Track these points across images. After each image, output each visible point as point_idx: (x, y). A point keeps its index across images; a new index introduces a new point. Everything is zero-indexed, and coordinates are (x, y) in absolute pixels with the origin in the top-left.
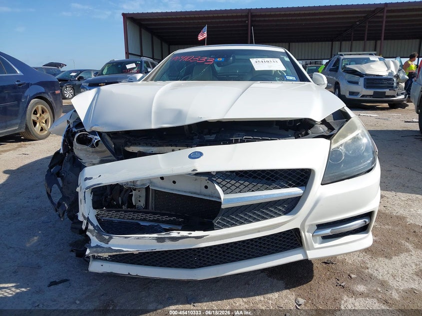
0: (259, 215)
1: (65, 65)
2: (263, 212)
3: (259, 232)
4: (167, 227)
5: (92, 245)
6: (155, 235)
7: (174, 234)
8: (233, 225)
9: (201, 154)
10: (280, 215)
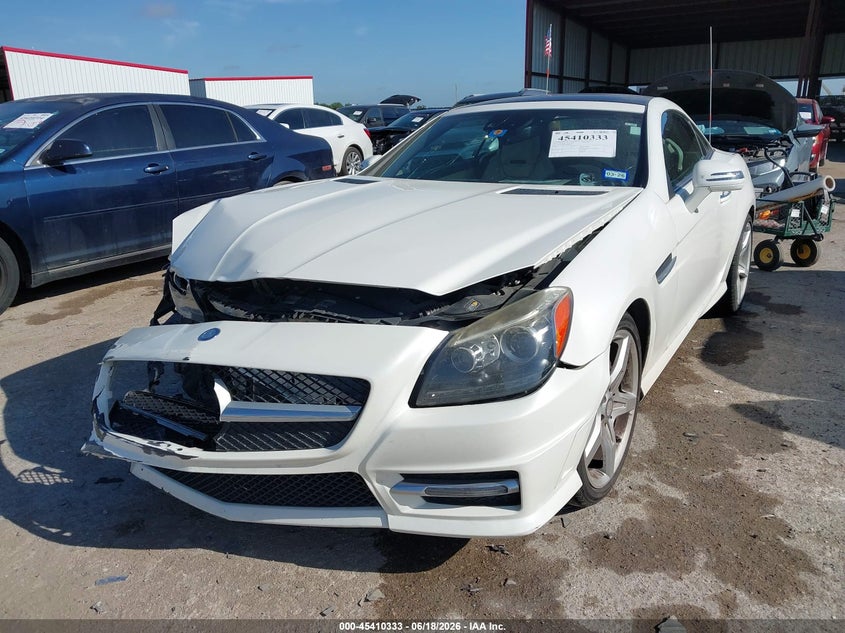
0: (282, 441)
1: (418, 100)
2: (288, 437)
3: (279, 467)
4: (186, 432)
5: (91, 439)
6: (145, 442)
7: (163, 446)
8: (243, 449)
9: (217, 331)
10: (318, 447)
